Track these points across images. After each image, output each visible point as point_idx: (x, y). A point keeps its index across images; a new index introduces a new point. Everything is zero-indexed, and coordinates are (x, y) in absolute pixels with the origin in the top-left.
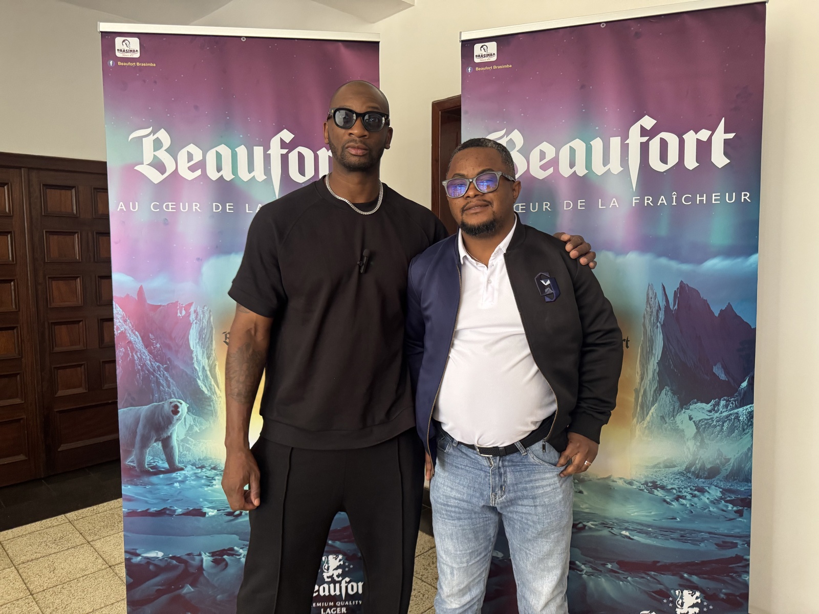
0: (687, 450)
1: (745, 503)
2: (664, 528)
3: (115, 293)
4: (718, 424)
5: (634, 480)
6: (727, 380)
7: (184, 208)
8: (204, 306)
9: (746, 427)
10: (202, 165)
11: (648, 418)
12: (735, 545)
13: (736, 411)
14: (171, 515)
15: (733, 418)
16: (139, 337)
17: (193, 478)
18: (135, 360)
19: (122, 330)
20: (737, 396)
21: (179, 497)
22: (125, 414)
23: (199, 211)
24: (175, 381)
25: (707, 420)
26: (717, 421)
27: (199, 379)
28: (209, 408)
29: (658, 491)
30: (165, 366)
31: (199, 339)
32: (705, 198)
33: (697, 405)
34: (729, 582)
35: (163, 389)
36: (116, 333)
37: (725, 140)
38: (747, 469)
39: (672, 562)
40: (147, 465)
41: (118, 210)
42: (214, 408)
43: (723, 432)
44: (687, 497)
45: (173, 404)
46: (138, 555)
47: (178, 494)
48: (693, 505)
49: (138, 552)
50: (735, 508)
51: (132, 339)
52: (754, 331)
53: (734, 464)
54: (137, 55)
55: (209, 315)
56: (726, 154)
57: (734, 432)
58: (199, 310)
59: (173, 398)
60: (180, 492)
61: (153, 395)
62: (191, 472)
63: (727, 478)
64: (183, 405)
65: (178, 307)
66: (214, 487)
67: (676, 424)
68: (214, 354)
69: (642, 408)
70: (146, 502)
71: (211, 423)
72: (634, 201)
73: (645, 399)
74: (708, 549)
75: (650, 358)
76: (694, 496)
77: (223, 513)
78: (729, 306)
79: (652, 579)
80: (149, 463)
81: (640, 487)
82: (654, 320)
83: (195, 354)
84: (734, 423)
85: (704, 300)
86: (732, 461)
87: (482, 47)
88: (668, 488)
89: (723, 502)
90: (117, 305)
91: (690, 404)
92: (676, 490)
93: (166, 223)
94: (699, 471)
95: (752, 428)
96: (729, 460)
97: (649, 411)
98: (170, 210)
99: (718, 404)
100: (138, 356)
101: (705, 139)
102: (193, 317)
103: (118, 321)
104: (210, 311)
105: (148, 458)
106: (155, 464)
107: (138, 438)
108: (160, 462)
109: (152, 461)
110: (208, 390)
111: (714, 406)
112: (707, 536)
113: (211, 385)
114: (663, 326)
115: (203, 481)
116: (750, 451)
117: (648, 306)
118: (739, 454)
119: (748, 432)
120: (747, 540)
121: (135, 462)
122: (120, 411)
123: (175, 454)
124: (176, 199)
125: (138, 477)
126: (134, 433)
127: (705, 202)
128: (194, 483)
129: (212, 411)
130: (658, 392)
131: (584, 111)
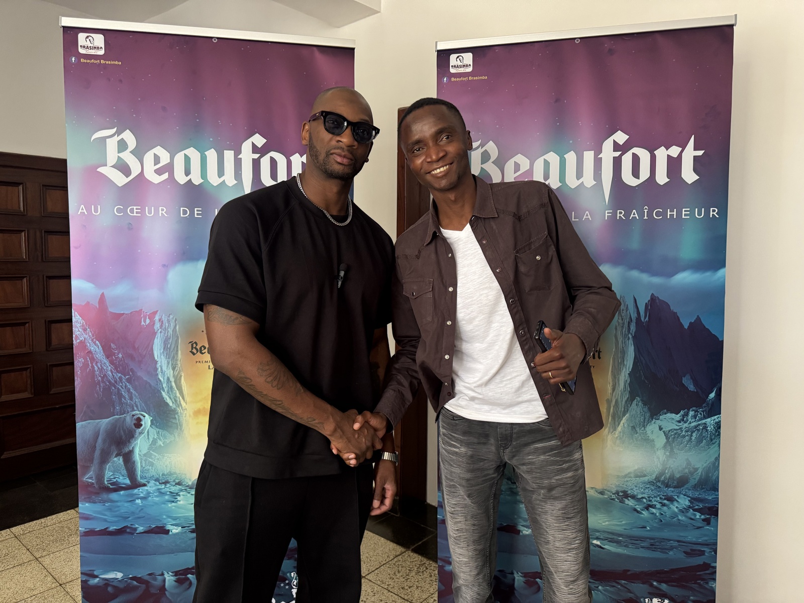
0: (657, 460)
1: (712, 512)
2: (633, 537)
3: (75, 301)
4: (686, 434)
5: (606, 490)
6: (696, 391)
7: (150, 213)
8: (170, 315)
9: (713, 437)
10: (169, 168)
11: (619, 429)
12: (702, 553)
13: (704, 421)
14: (132, 534)
15: (701, 428)
16: (100, 346)
17: (156, 494)
18: (95, 371)
19: (81, 339)
20: (705, 407)
21: (141, 514)
22: (84, 428)
23: (166, 215)
24: (137, 393)
25: (677, 430)
26: (687, 431)
27: (164, 391)
28: (174, 421)
29: (628, 500)
30: (127, 377)
31: (164, 348)
32: (675, 213)
33: (666, 415)
34: (698, 589)
35: (125, 401)
36: (74, 342)
37: (695, 157)
38: (714, 478)
39: (642, 570)
40: (107, 481)
41: (79, 213)
42: (179, 420)
43: (692, 442)
44: (657, 506)
45: (135, 417)
46: (96, 577)
47: (140, 511)
48: (662, 514)
49: (95, 573)
50: (703, 517)
51: (92, 348)
52: (721, 344)
53: (702, 473)
54: (102, 52)
55: (174, 324)
56: (695, 170)
57: (702, 442)
58: (165, 319)
59: (135, 411)
60: (142, 509)
61: (114, 408)
62: (154, 488)
63: (695, 487)
64: (146, 418)
65: (142, 316)
66: (179, 503)
67: (646, 434)
68: (180, 365)
69: (614, 418)
70: (105, 520)
71: (176, 436)
72: (607, 215)
73: (616, 409)
74: (676, 557)
75: (622, 369)
76: (664, 505)
77: (187, 530)
78: (698, 319)
79: (622, 588)
80: (108, 479)
81: (611, 496)
82: (625, 332)
83: (159, 365)
84: (702, 432)
85: (674, 312)
86: (700, 471)
87: (458, 57)
88: (639, 497)
89: (691, 510)
90: (76, 313)
91: (660, 415)
92: (646, 499)
93: (130, 227)
94: (669, 481)
95: (720, 438)
96: (696, 470)
97: (620, 422)
98: (135, 214)
99: (687, 414)
100: (98, 367)
101: (675, 156)
102: (157, 326)
103: (77, 330)
104: (175, 321)
105: (108, 474)
106: (115, 480)
107: (97, 453)
108: (121, 478)
109: (112, 477)
110: (173, 403)
111: (683, 416)
112: (676, 544)
113: (176, 396)
114: (634, 338)
115: (167, 497)
116: (717, 461)
117: (620, 318)
118: (708, 462)
119: (716, 442)
120: (714, 547)
121: (94, 478)
122: (78, 425)
123: (137, 470)
124: (140, 202)
125: (97, 494)
126: (94, 448)
127: (675, 217)
128: (157, 499)
129: (177, 424)
130: (629, 403)
131: (558, 124)
